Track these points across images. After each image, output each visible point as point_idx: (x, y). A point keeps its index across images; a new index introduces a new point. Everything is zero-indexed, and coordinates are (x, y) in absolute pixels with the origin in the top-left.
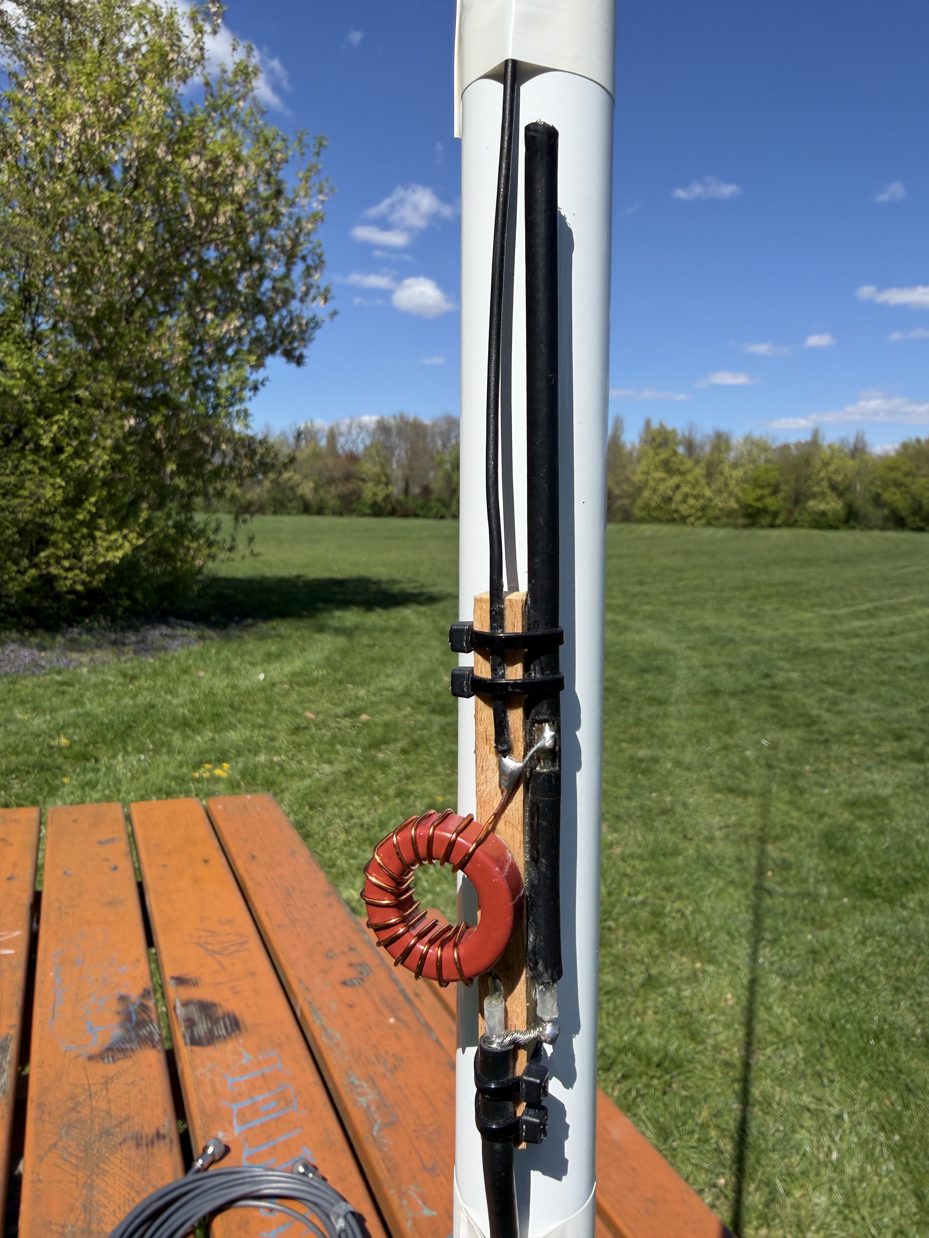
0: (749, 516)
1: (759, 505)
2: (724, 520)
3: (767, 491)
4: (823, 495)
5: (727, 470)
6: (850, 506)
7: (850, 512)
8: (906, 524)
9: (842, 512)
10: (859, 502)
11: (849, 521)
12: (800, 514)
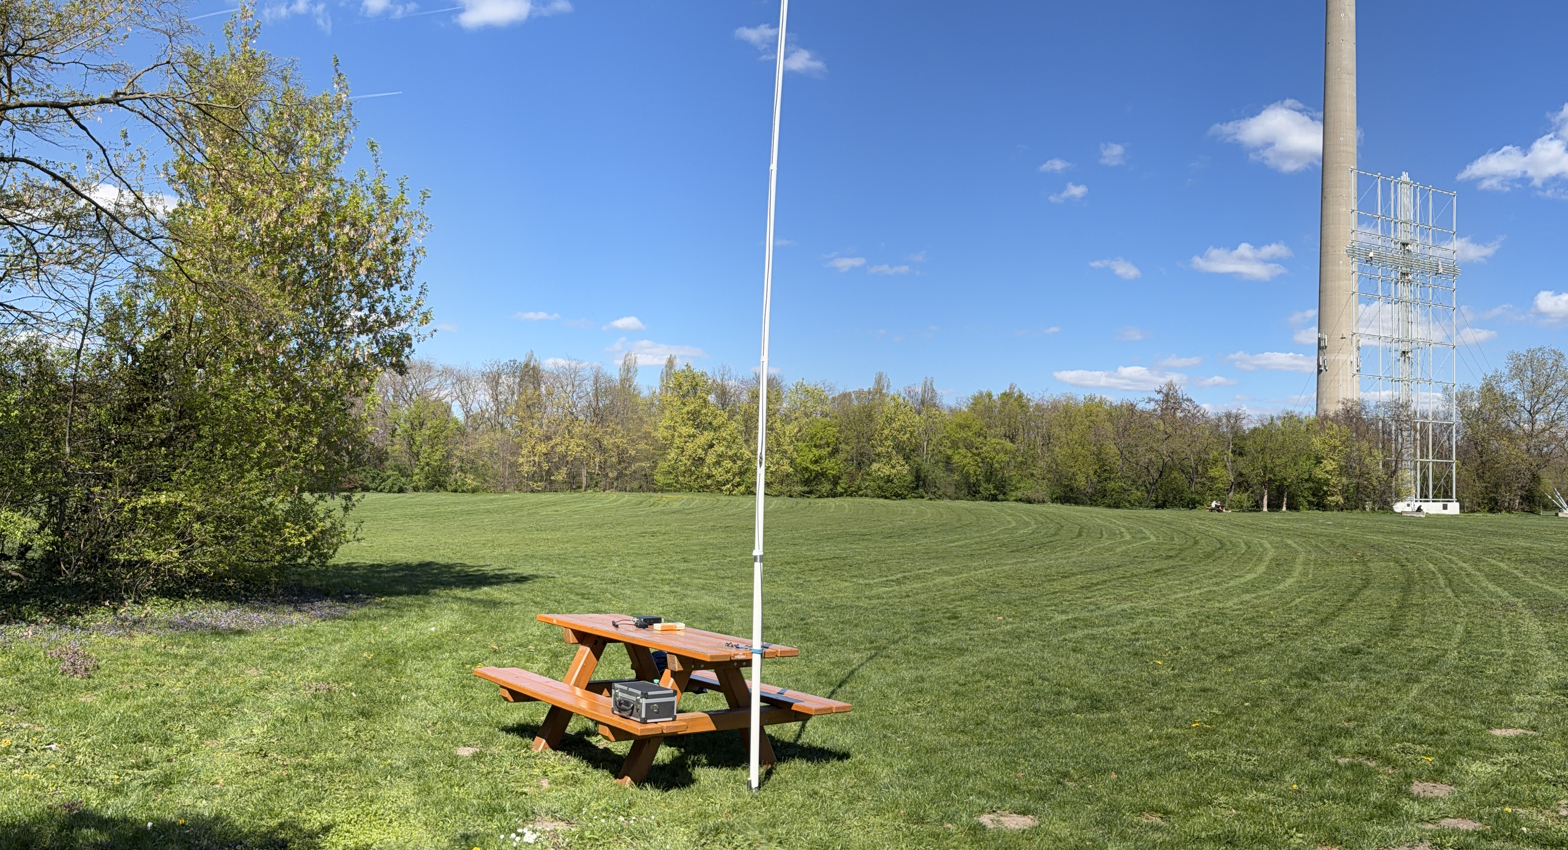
0: (805, 482)
1: (817, 468)
3: (825, 452)
4: (888, 456)
6: (918, 471)
7: (918, 478)
8: (979, 492)
9: (909, 478)
10: (926, 466)
11: (917, 487)
12: (864, 480)
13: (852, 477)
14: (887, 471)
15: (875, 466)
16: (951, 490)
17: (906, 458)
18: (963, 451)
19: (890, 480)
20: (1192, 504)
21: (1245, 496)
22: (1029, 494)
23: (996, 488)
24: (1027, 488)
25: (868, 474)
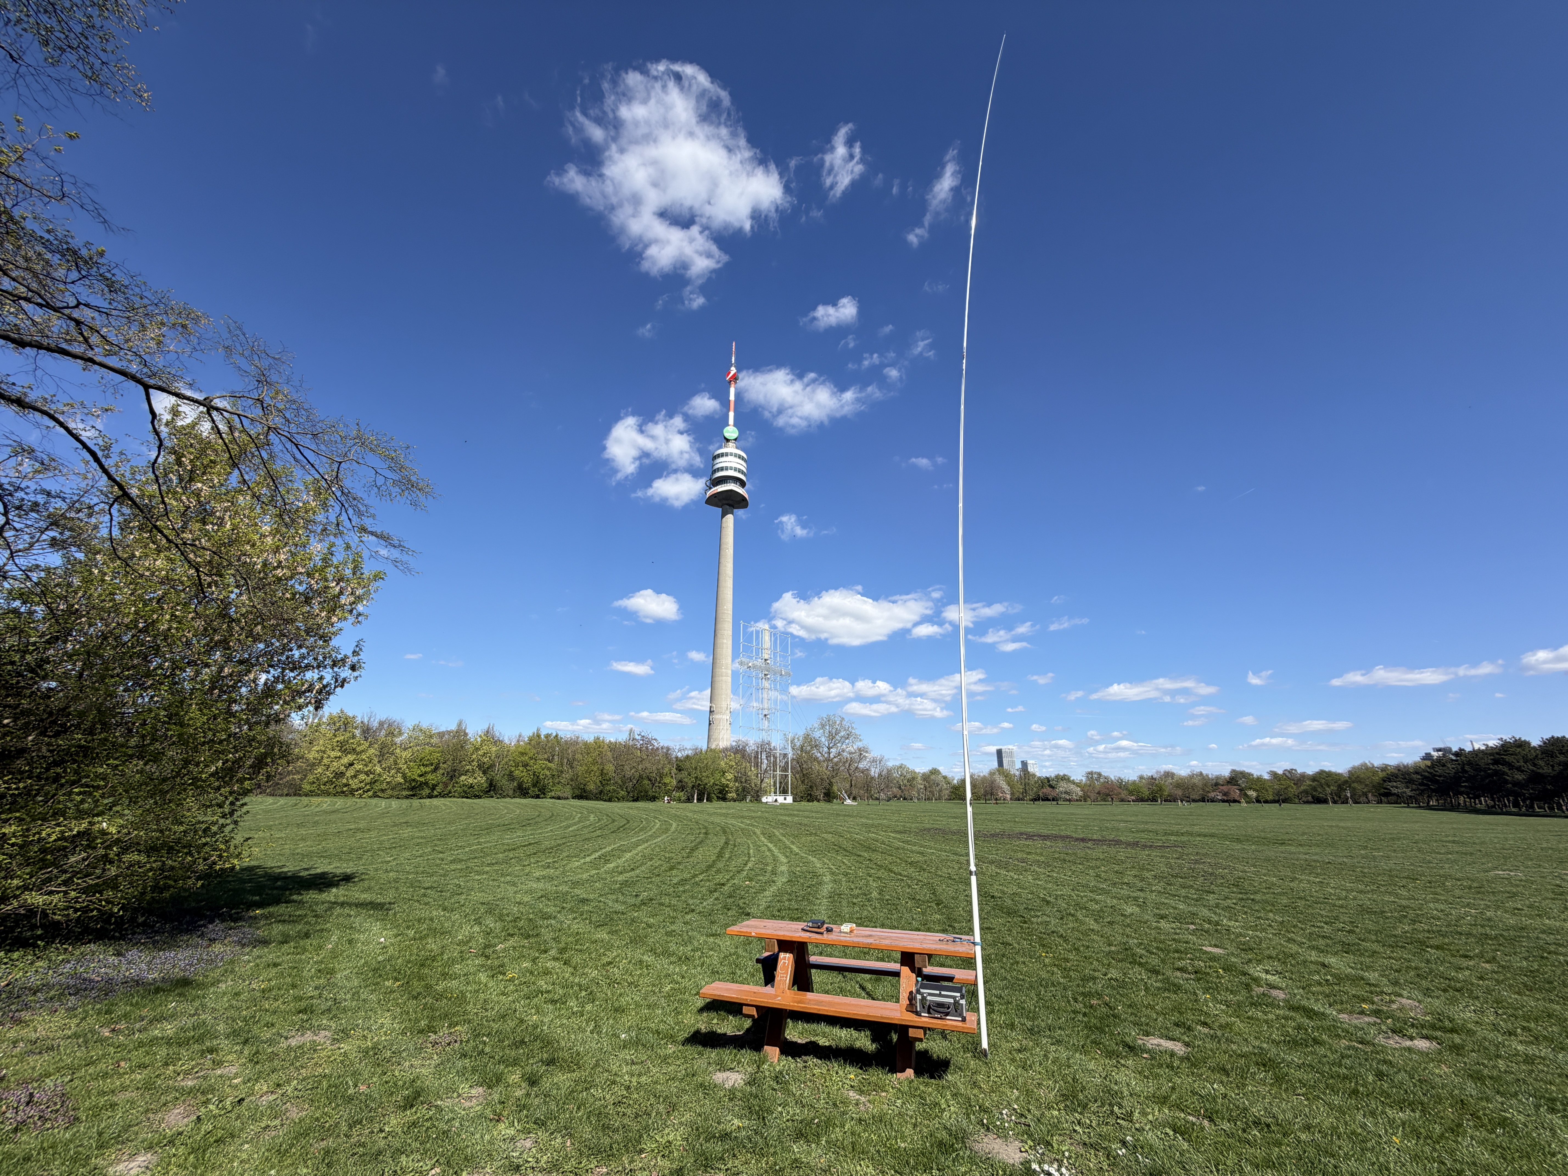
0: (412, 789)
1: (422, 779)
2: (389, 792)
3: (428, 769)
4: (472, 771)
5: (397, 751)
6: (492, 780)
7: (491, 785)
8: (528, 793)
9: (485, 785)
10: (498, 777)
11: (489, 791)
12: (454, 786)
13: (446, 785)
14: (471, 781)
15: (463, 778)
16: (511, 793)
17: (484, 773)
18: (521, 768)
19: (471, 787)
20: (653, 799)
21: (682, 794)
22: (559, 794)
23: (539, 790)
24: (557, 790)
25: (457, 783)
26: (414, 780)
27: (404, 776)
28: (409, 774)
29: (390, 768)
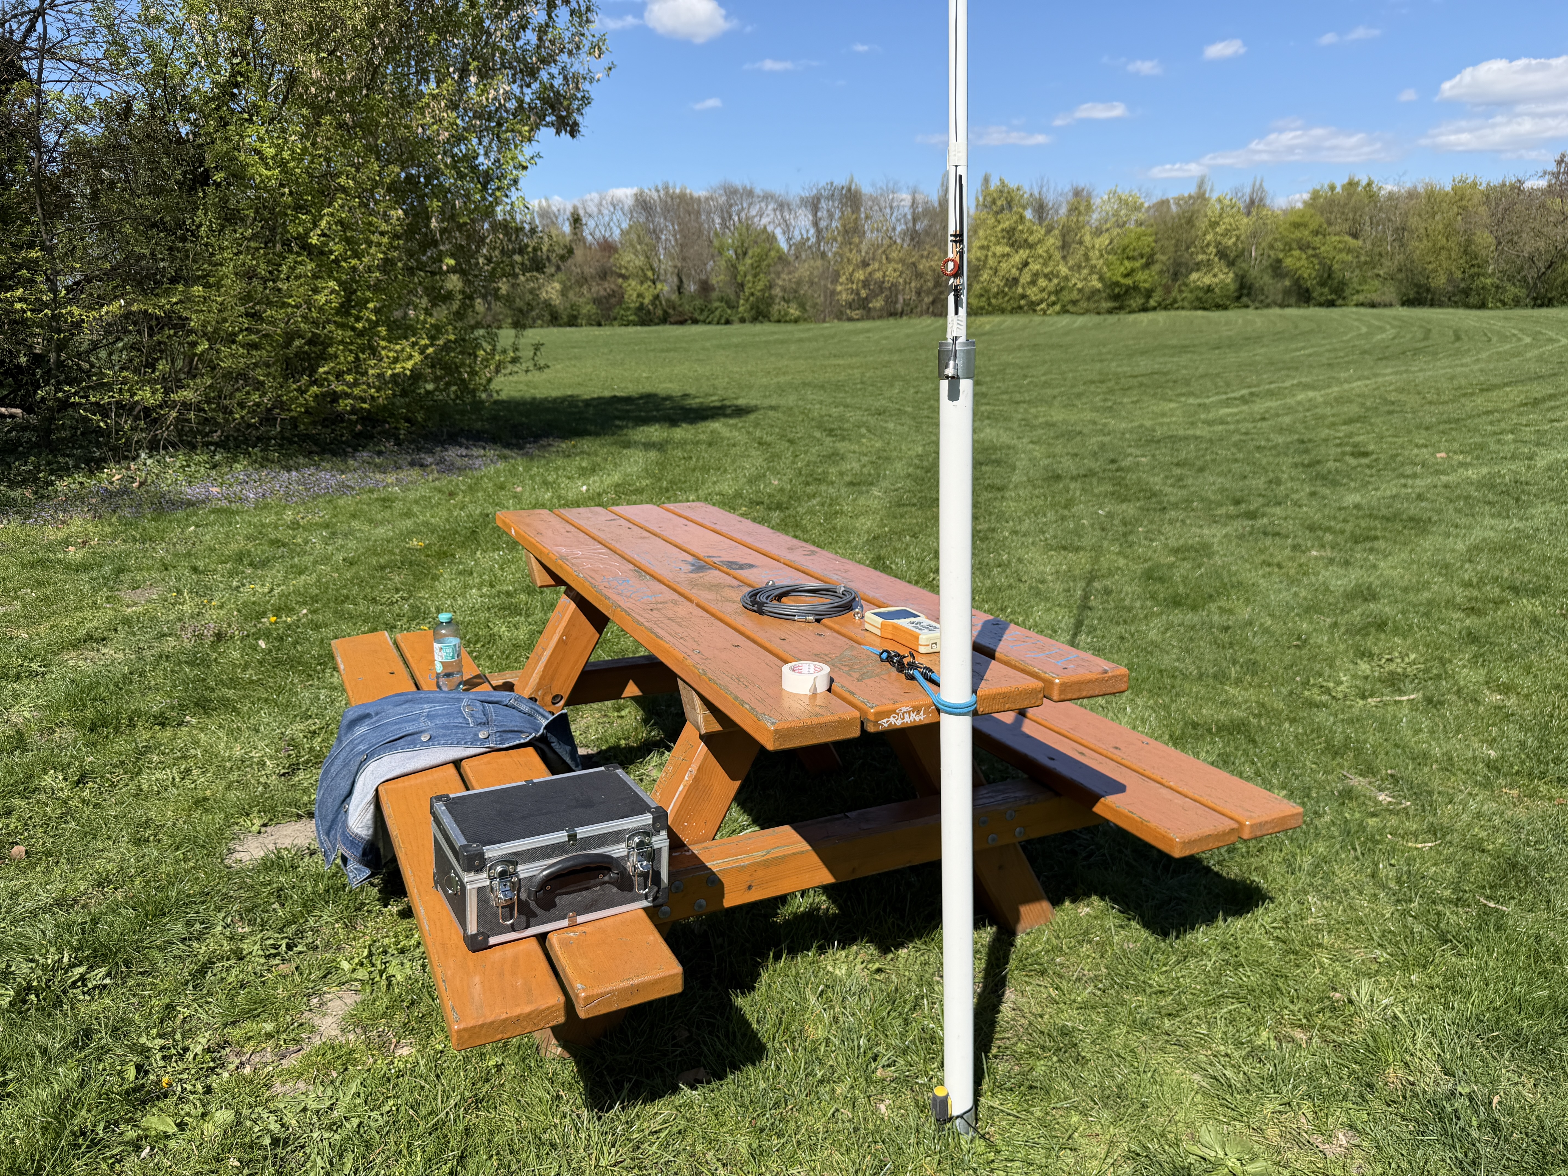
0: (1116, 297)
1: (1129, 282)
2: (1084, 304)
3: (1137, 264)
4: (1209, 264)
5: (1087, 238)
6: (1243, 277)
7: (1243, 285)
8: (1312, 298)
9: (1233, 287)
10: (1254, 272)
11: (1241, 297)
12: (1180, 291)
13: (1168, 290)
14: (1207, 280)
15: (1194, 276)
16: (1280, 298)
17: (1231, 264)
18: (1296, 253)
19: (1209, 289)
22: (1373, 297)
23: (1333, 293)
25: (1186, 285)
26: (1117, 284)
27: (1101, 279)
28: (1108, 275)
29: (1079, 267)
